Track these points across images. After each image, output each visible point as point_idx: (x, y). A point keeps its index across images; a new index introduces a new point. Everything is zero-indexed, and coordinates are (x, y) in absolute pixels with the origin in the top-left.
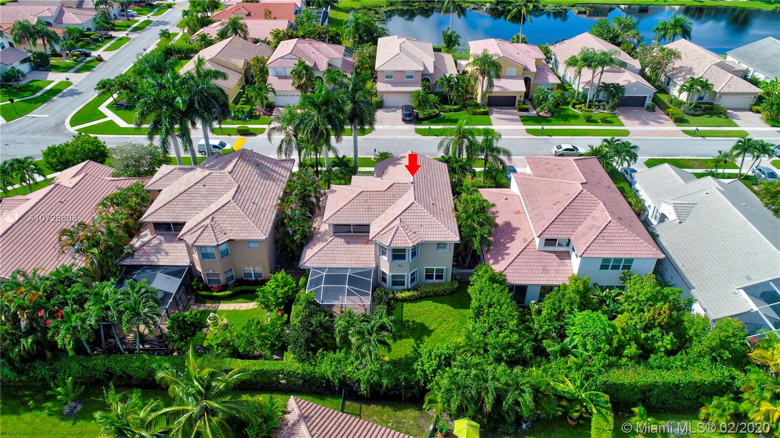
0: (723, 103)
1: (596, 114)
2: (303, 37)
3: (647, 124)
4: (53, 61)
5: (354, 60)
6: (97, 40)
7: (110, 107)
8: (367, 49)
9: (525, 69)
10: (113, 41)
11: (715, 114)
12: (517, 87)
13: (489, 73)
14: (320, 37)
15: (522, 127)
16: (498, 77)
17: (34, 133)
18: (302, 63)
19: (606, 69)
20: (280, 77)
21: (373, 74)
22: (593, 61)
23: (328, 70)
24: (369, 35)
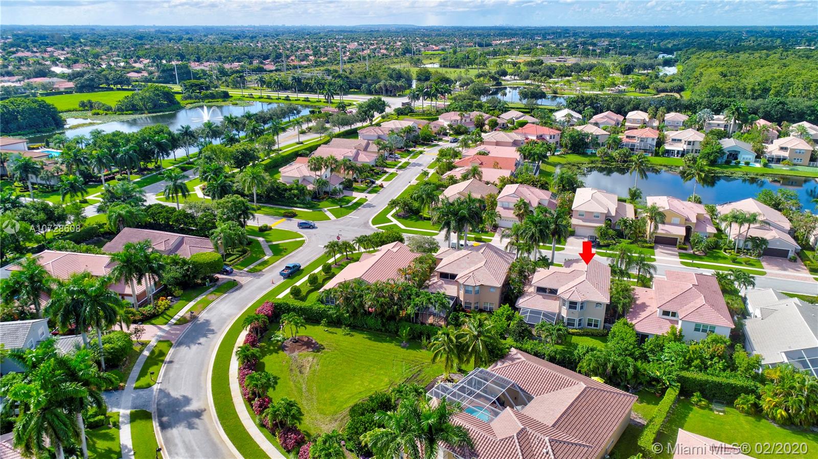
1: (742, 258)
2: (521, 183)
3: (785, 270)
4: (355, 185)
5: (557, 201)
6: (378, 174)
7: (393, 216)
8: (567, 195)
9: (687, 220)
10: (387, 175)
12: (679, 232)
13: (655, 219)
14: (534, 184)
15: (678, 260)
16: (663, 223)
18: (522, 200)
19: (752, 226)
20: (505, 208)
21: (570, 212)
22: (739, 219)
23: (539, 207)
24: (570, 185)
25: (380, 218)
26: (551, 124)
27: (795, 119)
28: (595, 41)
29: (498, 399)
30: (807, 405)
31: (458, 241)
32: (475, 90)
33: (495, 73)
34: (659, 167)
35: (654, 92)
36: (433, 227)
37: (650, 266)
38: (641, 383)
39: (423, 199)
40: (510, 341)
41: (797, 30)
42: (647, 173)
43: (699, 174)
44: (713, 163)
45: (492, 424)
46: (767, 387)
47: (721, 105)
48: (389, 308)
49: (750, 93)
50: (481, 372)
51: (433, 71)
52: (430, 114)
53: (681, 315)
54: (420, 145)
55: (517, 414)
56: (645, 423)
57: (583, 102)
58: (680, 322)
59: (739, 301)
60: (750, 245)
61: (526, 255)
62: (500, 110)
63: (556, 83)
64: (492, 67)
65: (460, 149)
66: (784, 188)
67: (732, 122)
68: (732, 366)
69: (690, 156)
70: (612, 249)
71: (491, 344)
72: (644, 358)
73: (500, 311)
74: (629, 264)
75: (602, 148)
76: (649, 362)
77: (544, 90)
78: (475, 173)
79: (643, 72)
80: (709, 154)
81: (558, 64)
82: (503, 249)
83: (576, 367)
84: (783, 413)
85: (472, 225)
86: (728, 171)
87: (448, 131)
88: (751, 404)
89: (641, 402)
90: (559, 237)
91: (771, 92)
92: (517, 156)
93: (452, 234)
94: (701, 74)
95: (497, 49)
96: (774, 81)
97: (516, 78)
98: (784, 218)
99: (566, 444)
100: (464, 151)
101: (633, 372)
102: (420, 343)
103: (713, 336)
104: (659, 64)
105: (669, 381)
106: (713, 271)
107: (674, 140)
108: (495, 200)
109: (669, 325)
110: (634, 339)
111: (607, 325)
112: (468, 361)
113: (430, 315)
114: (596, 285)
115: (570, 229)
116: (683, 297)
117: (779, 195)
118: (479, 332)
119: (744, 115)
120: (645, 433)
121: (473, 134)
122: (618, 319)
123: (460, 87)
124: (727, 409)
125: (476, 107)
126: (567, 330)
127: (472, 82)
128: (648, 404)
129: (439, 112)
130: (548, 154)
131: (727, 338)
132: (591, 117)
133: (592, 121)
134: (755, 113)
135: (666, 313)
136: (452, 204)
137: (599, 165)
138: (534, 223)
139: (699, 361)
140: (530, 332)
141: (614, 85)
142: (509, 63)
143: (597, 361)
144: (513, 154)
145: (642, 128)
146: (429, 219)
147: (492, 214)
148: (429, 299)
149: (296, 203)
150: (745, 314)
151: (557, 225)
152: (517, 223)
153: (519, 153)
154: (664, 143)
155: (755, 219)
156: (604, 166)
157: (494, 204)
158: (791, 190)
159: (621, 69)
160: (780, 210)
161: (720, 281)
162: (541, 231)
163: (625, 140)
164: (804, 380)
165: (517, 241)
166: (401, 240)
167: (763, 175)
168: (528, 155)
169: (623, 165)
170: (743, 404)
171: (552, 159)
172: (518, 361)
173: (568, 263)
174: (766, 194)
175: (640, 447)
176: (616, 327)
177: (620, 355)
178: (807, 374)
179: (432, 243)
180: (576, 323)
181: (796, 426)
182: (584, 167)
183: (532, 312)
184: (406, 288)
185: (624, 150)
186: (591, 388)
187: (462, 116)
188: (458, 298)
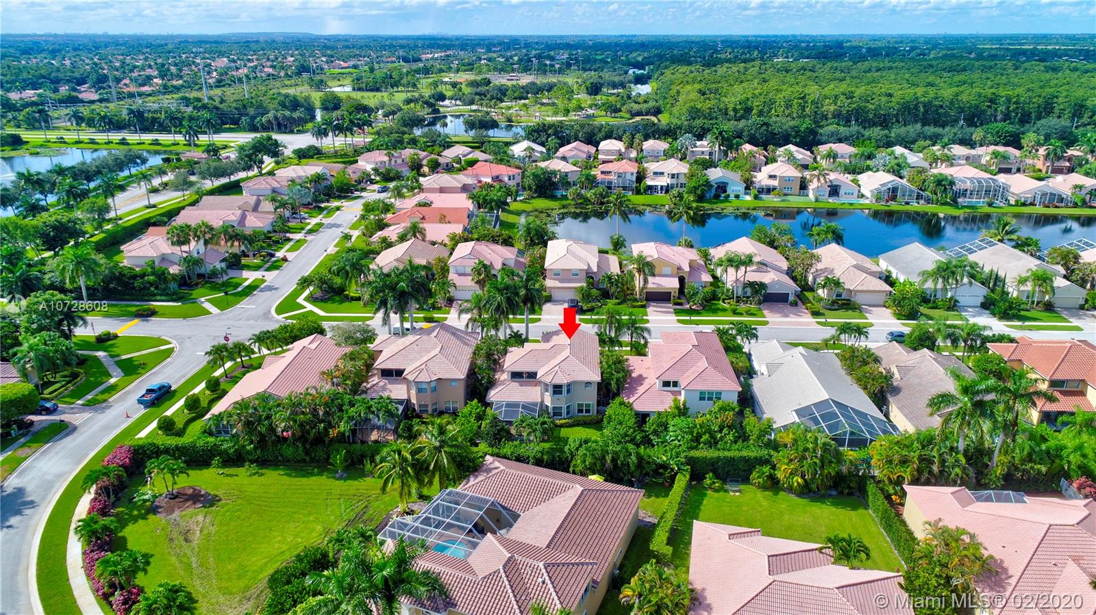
0: (859, 299)
1: (743, 307)
2: (478, 240)
3: (787, 316)
4: (244, 261)
5: (525, 260)
6: (277, 242)
7: (306, 299)
8: (537, 251)
9: (679, 268)
10: (292, 243)
11: (851, 309)
12: (672, 284)
13: (644, 271)
14: (494, 240)
15: (674, 318)
16: (654, 275)
17: (248, 320)
18: (481, 262)
19: (749, 269)
20: (460, 275)
21: (543, 272)
22: (735, 262)
23: (503, 269)
24: (540, 238)
25: (288, 305)
26: (508, 161)
27: (781, 142)
28: (552, 53)
29: (475, 526)
30: (822, 467)
31: (402, 324)
32: (404, 121)
33: (429, 96)
34: (642, 207)
35: (628, 116)
36: (364, 309)
37: (643, 329)
38: (647, 474)
39: (347, 273)
40: (483, 447)
41: (773, 39)
42: (629, 216)
43: (687, 213)
44: (701, 198)
45: (470, 560)
46: (781, 453)
47: (702, 128)
48: (312, 428)
49: (732, 113)
50: (449, 494)
51: (343, 96)
52: (346, 155)
53: (683, 384)
54: (335, 198)
55: (502, 541)
56: (656, 521)
57: (546, 131)
58: (683, 392)
59: (744, 358)
60: (749, 290)
61: (493, 332)
62: (440, 146)
63: (510, 108)
64: (425, 88)
65: (393, 200)
66: (777, 222)
67: (717, 149)
68: (743, 437)
69: (675, 192)
70: (597, 314)
71: (459, 454)
72: (647, 442)
73: (466, 410)
74: (618, 329)
75: (574, 188)
76: (653, 446)
77: (496, 118)
78: (415, 231)
79: (612, 91)
80: (696, 188)
81: (510, 83)
82: (463, 328)
83: (569, 467)
84: (799, 480)
85: (418, 301)
86: (718, 207)
87: (373, 177)
88: (766, 476)
89: (649, 497)
90: (533, 305)
91: (754, 112)
92: (470, 205)
93: (392, 315)
94: (678, 92)
95: (429, 65)
96: (755, 100)
97: (458, 102)
98: (781, 256)
99: (566, 566)
100: (398, 203)
101: (636, 461)
102: (363, 470)
103: (720, 403)
104: (630, 82)
105: (677, 465)
106: (712, 327)
107: (655, 173)
108: (446, 265)
109: (671, 397)
110: (633, 420)
111: (601, 408)
112: (431, 483)
113: (373, 429)
114: (583, 361)
115: (544, 294)
116: (683, 362)
117: (773, 230)
118: (442, 441)
119: (728, 139)
120: (657, 533)
121: (408, 180)
122: (613, 398)
123: (384, 116)
124: (742, 487)
125: (408, 143)
126: (553, 422)
127: (400, 109)
128: (658, 497)
129: (358, 152)
130: (509, 200)
131: (736, 403)
132: (557, 150)
133: (558, 154)
134: (740, 137)
135: (666, 384)
136: (388, 275)
137: (573, 210)
138: (498, 290)
139: (707, 435)
140: (508, 432)
141: (580, 108)
142: (446, 83)
143: (593, 455)
144: (463, 202)
145: (618, 160)
146: (359, 299)
147: (444, 284)
148: (369, 408)
149: (154, 295)
150: (751, 372)
151: (528, 290)
152: (477, 293)
153: (471, 201)
154: (645, 178)
155: (751, 261)
156: (578, 211)
157: (445, 270)
158: (785, 224)
159: (587, 89)
160: (776, 248)
161: (721, 338)
162: (509, 300)
163: (600, 177)
164: (816, 438)
165: (480, 316)
166: (322, 332)
167: (754, 209)
168: (483, 203)
169: (601, 208)
170: (758, 477)
171: (514, 206)
172: (496, 471)
173: (547, 337)
174: (760, 231)
175: (653, 551)
176: (612, 409)
177: (619, 442)
178: (819, 431)
179: (366, 331)
180: (564, 411)
181: (815, 492)
182: (555, 213)
183: (509, 405)
184: (335, 397)
185: (600, 189)
186: (589, 490)
187: (390, 156)
188: (408, 401)
